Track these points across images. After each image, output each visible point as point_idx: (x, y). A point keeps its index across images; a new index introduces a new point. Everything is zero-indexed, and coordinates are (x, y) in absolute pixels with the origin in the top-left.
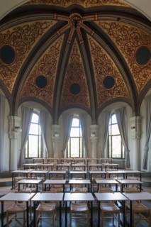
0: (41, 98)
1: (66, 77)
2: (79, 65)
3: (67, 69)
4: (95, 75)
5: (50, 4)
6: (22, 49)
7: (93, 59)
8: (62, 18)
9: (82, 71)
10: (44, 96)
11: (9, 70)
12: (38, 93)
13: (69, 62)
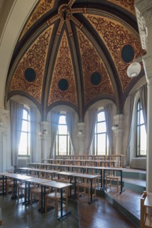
0: (67, 100)
1: (83, 70)
2: (91, 50)
3: (82, 61)
4: (111, 52)
5: (41, 16)
6: (39, 65)
7: (101, 36)
8: (54, 19)
9: (97, 56)
10: (69, 97)
11: (35, 86)
12: (63, 96)
13: (82, 53)
